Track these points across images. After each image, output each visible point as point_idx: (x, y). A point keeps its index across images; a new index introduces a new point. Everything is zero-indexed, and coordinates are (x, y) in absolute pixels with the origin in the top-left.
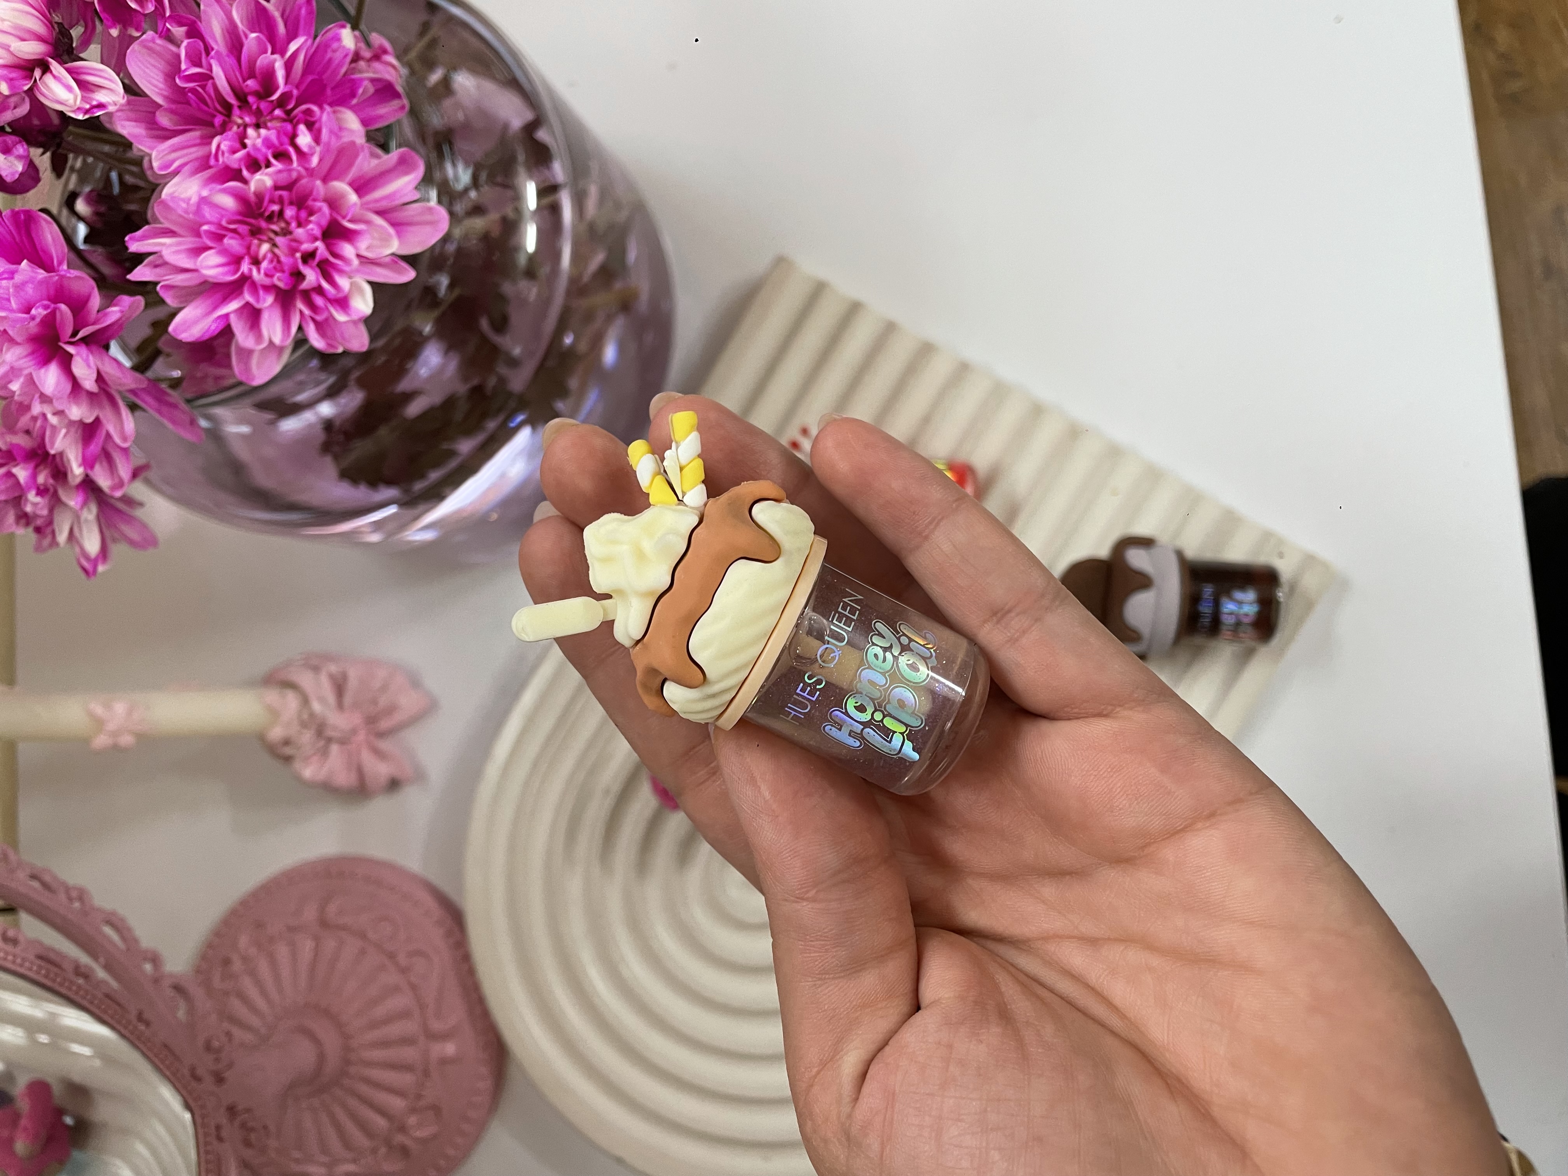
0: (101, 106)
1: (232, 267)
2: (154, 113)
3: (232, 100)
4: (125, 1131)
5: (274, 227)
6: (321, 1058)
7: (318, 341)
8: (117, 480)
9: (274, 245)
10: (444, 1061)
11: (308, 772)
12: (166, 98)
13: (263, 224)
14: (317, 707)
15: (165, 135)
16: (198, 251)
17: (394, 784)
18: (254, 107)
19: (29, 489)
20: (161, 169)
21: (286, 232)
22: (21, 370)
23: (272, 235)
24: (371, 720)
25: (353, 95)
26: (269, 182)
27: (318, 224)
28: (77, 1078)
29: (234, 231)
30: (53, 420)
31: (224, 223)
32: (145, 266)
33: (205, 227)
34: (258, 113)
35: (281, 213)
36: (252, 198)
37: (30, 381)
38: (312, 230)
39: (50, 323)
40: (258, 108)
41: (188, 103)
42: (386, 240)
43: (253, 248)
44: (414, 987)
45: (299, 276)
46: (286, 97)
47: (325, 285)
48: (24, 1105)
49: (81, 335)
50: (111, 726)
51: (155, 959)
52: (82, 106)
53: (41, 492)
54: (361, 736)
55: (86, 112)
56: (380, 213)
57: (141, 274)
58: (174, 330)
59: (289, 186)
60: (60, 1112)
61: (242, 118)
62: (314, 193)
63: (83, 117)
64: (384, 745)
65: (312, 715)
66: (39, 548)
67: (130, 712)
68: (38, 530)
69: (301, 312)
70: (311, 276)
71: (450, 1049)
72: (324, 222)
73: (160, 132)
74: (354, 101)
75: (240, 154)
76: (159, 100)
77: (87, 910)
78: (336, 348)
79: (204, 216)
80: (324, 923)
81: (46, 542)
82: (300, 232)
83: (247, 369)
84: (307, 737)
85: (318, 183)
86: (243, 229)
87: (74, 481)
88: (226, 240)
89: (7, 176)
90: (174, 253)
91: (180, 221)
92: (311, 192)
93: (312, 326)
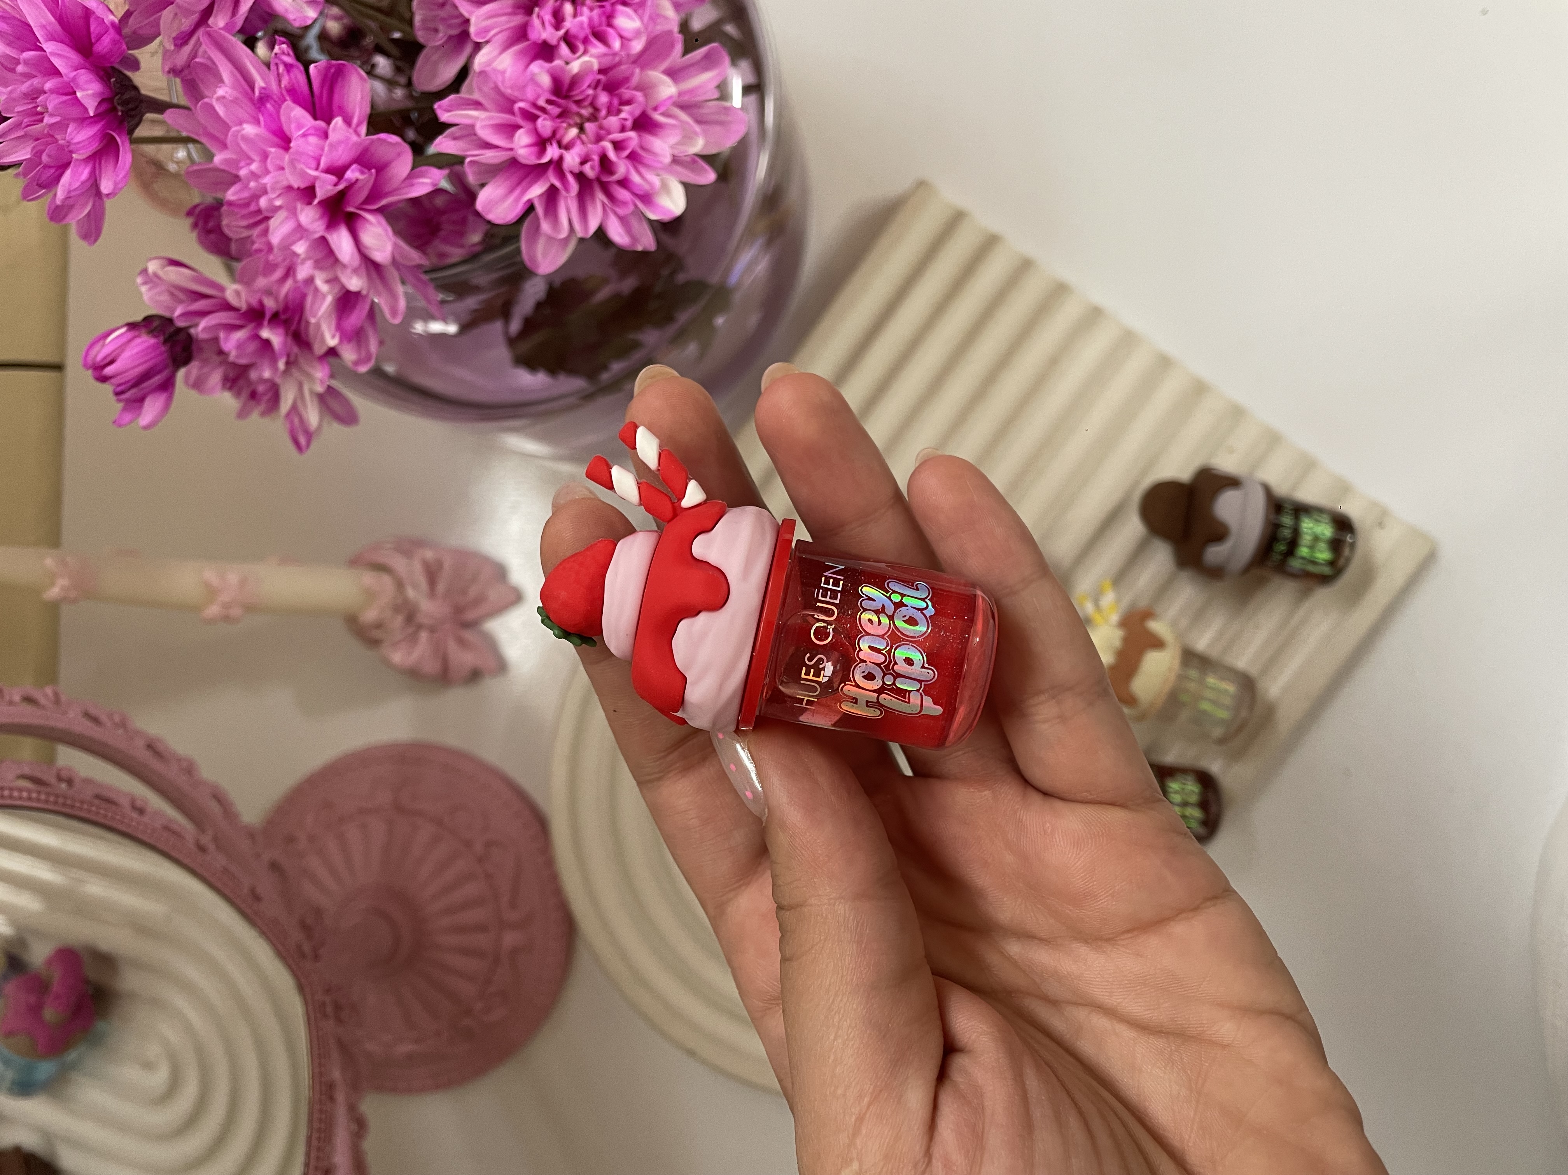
1: (534, 149)
5: (585, 113)
6: (397, 940)
7: (621, 236)
9: (583, 131)
10: (514, 950)
11: (397, 657)
14: (411, 593)
16: (510, 129)
17: (475, 676)
22: (315, 232)
23: (580, 120)
26: (590, 63)
27: (631, 113)
29: (546, 111)
31: (541, 102)
32: (445, 137)
33: (521, 105)
35: (595, 97)
36: (567, 80)
37: (319, 245)
38: (626, 119)
42: (688, 138)
43: (561, 131)
44: (489, 876)
45: (608, 165)
47: (636, 178)
49: (380, 203)
50: (223, 597)
54: (448, 626)
56: (685, 108)
57: (442, 145)
58: (483, 207)
59: (608, 71)
62: (631, 80)
64: (468, 635)
65: (405, 601)
67: (243, 582)
68: (251, 396)
69: (603, 204)
70: (622, 168)
71: (522, 938)
72: (637, 113)
75: (562, 32)
78: (637, 247)
79: (520, 92)
80: (397, 806)
81: (260, 408)
82: (613, 121)
83: (535, 256)
84: (397, 622)
85: (637, 69)
86: (554, 111)
87: (319, 350)
88: (540, 122)
89: (295, 20)
90: (483, 127)
91: (493, 94)
92: (628, 80)
93: (613, 218)
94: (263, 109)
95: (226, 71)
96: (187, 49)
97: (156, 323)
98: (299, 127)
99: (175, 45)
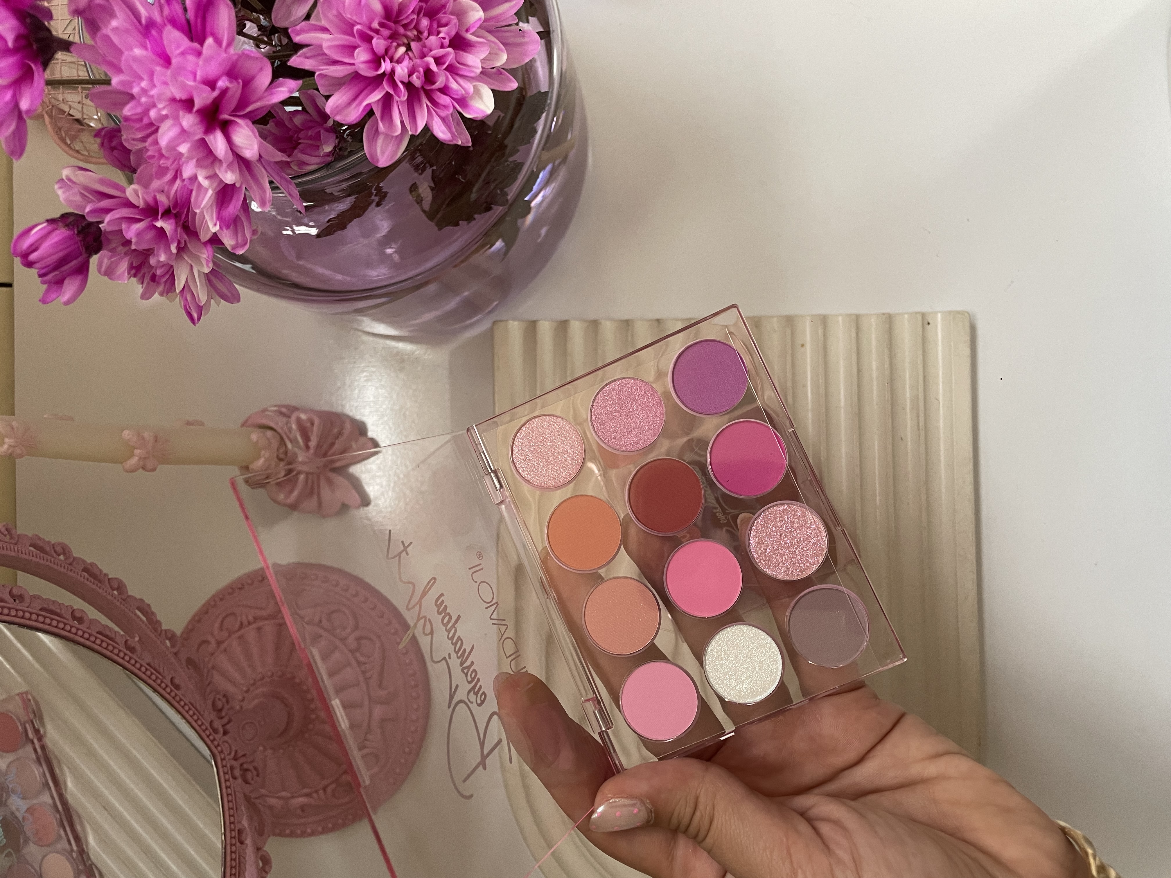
1: (373, 66)
6: (290, 717)
7: (443, 132)
8: (240, 239)
9: (410, 49)
10: (383, 720)
11: (281, 496)
13: (402, 30)
14: (289, 446)
16: (351, 48)
17: (343, 509)
19: (173, 242)
21: (418, 39)
22: (194, 133)
23: (407, 41)
27: (448, 34)
29: (377, 32)
30: (205, 183)
31: (375, 25)
32: (301, 56)
33: (359, 27)
35: (417, 23)
36: (396, 7)
37: (199, 145)
42: (496, 54)
43: (392, 49)
44: (360, 664)
45: (430, 76)
47: (454, 85)
49: (247, 109)
50: (140, 452)
56: (494, 31)
57: (297, 62)
58: (329, 111)
62: (446, 7)
64: (335, 478)
65: (286, 452)
69: (427, 107)
70: (443, 76)
72: (453, 33)
77: (125, 597)
78: (457, 141)
79: (357, 17)
82: (433, 39)
83: (375, 152)
86: (386, 32)
88: (374, 41)
90: (330, 47)
91: (336, 20)
92: (444, 6)
93: (436, 119)
94: (149, 35)
95: (118, 9)
97: (71, 219)
98: (178, 47)
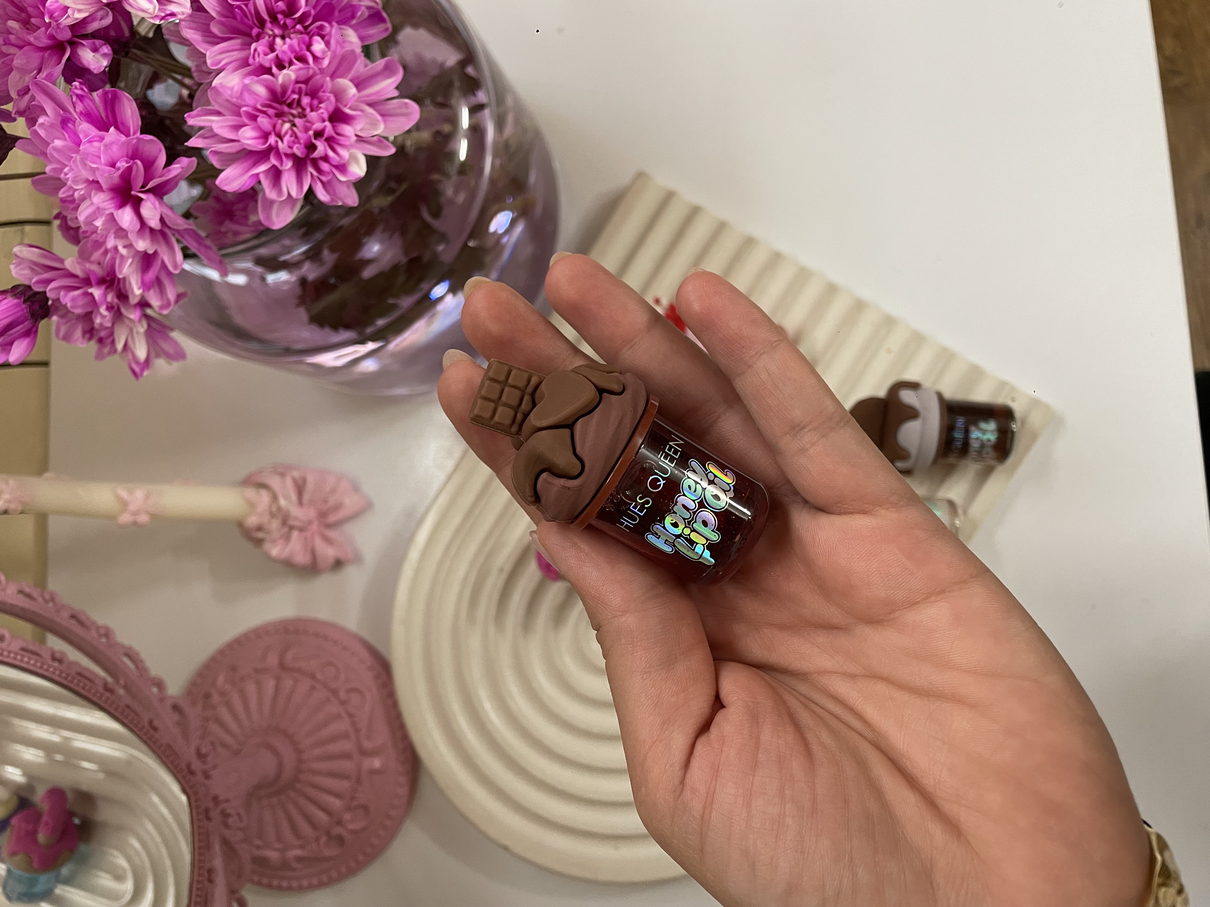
0: (173, 15)
1: (261, 141)
2: (209, 25)
3: (266, 16)
4: (121, 828)
5: (294, 112)
6: (280, 766)
7: (324, 195)
8: (165, 302)
9: (294, 125)
10: (373, 772)
11: (275, 551)
12: (218, 13)
14: (282, 502)
15: (215, 40)
16: (239, 126)
17: (338, 564)
18: (282, 22)
19: (102, 304)
20: (213, 65)
21: (302, 115)
22: (105, 209)
23: (291, 118)
24: (323, 515)
25: (353, 17)
26: (293, 76)
27: (327, 109)
28: (85, 788)
29: (264, 112)
30: (123, 251)
31: (259, 107)
32: (198, 137)
33: (244, 109)
34: (284, 27)
35: (299, 101)
36: (279, 89)
37: (112, 219)
38: (322, 113)
39: (127, 176)
40: (285, 23)
41: (234, 18)
42: (374, 124)
43: (278, 126)
44: (350, 715)
45: (311, 147)
46: (305, 15)
47: (331, 153)
48: (45, 807)
49: (150, 185)
50: (132, 507)
51: (160, 684)
52: (158, 14)
53: (109, 308)
54: (315, 527)
55: (163, 18)
56: (370, 105)
57: (194, 142)
58: (221, 182)
59: (306, 82)
60: (71, 814)
61: (272, 31)
62: (325, 87)
63: (160, 22)
64: (332, 534)
65: (279, 509)
66: (99, 356)
67: (147, 497)
68: (101, 341)
69: (312, 174)
70: (321, 147)
71: (377, 763)
72: (331, 108)
73: (212, 39)
74: (354, 22)
75: (272, 56)
76: (214, 14)
77: (112, 644)
78: (337, 202)
79: (244, 100)
80: (282, 666)
81: (106, 350)
82: (313, 115)
83: (269, 217)
84: (275, 525)
85: (328, 79)
86: (271, 111)
87: (134, 300)
88: (259, 119)
89: (94, 69)
90: (221, 127)
91: (226, 104)
92: (322, 86)
93: (319, 185)
94: (65, 127)
95: (49, 106)
96: (27, 97)
97: (20, 289)
98: (86, 136)
99: (19, 95)
